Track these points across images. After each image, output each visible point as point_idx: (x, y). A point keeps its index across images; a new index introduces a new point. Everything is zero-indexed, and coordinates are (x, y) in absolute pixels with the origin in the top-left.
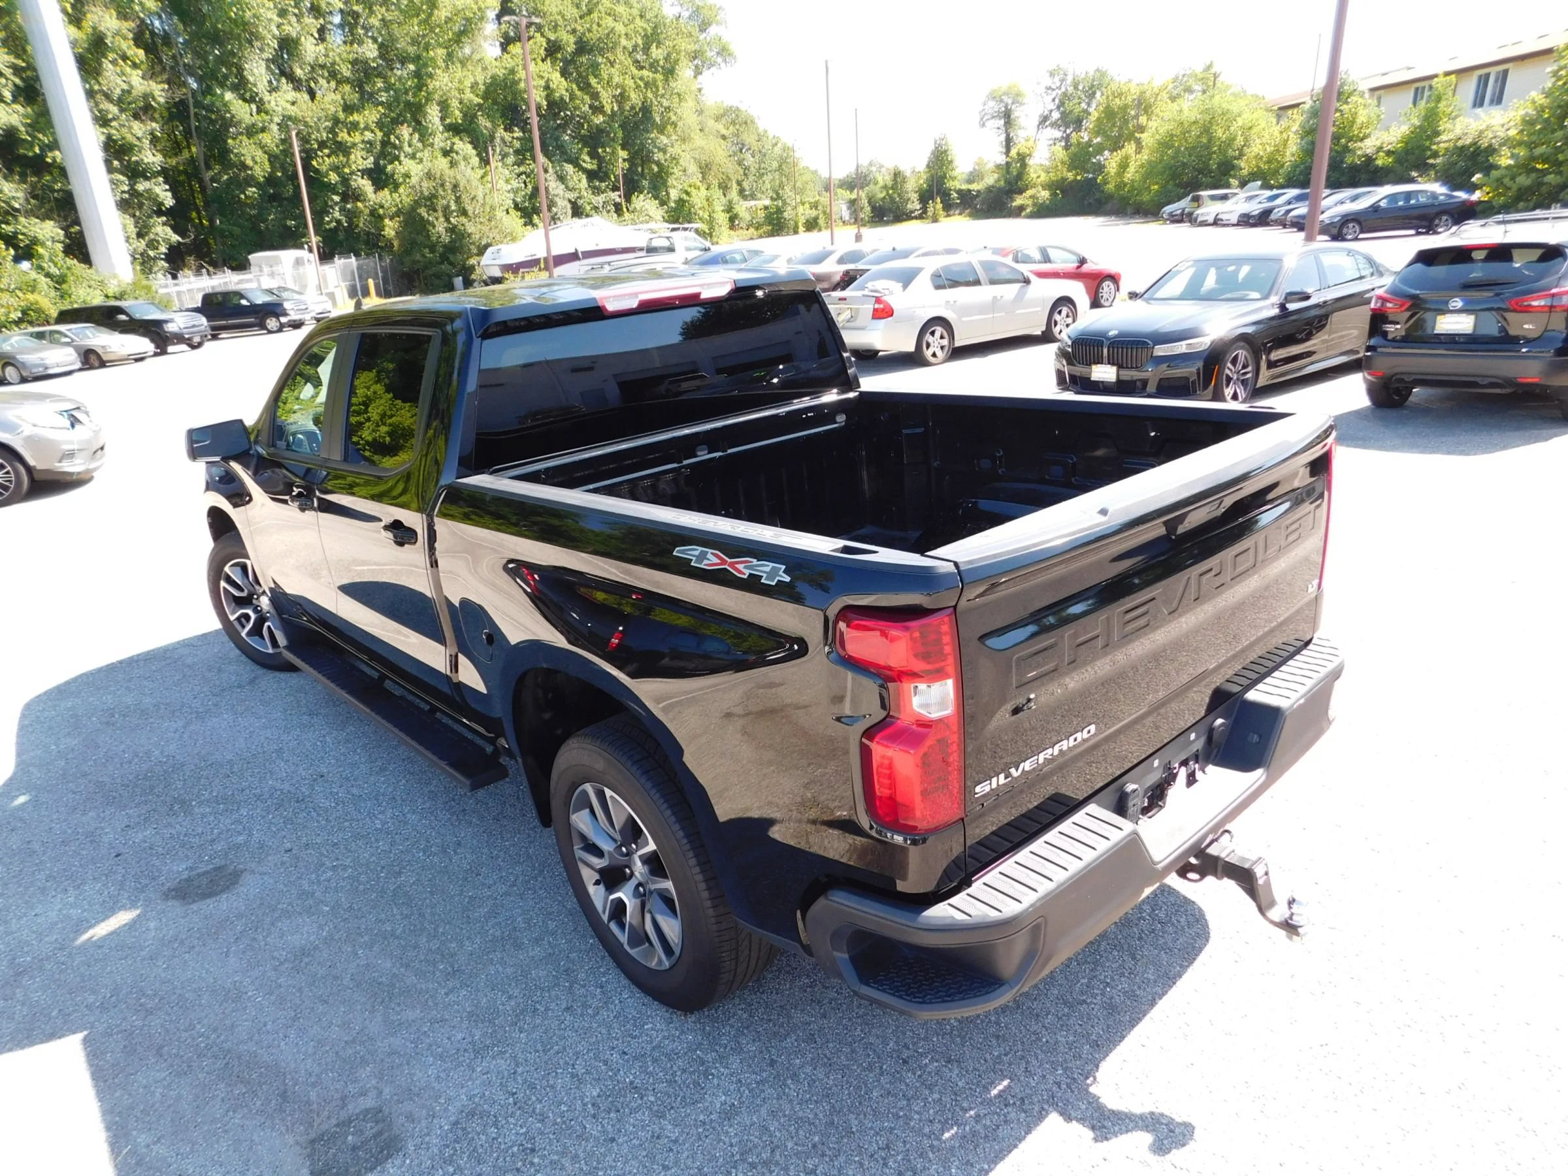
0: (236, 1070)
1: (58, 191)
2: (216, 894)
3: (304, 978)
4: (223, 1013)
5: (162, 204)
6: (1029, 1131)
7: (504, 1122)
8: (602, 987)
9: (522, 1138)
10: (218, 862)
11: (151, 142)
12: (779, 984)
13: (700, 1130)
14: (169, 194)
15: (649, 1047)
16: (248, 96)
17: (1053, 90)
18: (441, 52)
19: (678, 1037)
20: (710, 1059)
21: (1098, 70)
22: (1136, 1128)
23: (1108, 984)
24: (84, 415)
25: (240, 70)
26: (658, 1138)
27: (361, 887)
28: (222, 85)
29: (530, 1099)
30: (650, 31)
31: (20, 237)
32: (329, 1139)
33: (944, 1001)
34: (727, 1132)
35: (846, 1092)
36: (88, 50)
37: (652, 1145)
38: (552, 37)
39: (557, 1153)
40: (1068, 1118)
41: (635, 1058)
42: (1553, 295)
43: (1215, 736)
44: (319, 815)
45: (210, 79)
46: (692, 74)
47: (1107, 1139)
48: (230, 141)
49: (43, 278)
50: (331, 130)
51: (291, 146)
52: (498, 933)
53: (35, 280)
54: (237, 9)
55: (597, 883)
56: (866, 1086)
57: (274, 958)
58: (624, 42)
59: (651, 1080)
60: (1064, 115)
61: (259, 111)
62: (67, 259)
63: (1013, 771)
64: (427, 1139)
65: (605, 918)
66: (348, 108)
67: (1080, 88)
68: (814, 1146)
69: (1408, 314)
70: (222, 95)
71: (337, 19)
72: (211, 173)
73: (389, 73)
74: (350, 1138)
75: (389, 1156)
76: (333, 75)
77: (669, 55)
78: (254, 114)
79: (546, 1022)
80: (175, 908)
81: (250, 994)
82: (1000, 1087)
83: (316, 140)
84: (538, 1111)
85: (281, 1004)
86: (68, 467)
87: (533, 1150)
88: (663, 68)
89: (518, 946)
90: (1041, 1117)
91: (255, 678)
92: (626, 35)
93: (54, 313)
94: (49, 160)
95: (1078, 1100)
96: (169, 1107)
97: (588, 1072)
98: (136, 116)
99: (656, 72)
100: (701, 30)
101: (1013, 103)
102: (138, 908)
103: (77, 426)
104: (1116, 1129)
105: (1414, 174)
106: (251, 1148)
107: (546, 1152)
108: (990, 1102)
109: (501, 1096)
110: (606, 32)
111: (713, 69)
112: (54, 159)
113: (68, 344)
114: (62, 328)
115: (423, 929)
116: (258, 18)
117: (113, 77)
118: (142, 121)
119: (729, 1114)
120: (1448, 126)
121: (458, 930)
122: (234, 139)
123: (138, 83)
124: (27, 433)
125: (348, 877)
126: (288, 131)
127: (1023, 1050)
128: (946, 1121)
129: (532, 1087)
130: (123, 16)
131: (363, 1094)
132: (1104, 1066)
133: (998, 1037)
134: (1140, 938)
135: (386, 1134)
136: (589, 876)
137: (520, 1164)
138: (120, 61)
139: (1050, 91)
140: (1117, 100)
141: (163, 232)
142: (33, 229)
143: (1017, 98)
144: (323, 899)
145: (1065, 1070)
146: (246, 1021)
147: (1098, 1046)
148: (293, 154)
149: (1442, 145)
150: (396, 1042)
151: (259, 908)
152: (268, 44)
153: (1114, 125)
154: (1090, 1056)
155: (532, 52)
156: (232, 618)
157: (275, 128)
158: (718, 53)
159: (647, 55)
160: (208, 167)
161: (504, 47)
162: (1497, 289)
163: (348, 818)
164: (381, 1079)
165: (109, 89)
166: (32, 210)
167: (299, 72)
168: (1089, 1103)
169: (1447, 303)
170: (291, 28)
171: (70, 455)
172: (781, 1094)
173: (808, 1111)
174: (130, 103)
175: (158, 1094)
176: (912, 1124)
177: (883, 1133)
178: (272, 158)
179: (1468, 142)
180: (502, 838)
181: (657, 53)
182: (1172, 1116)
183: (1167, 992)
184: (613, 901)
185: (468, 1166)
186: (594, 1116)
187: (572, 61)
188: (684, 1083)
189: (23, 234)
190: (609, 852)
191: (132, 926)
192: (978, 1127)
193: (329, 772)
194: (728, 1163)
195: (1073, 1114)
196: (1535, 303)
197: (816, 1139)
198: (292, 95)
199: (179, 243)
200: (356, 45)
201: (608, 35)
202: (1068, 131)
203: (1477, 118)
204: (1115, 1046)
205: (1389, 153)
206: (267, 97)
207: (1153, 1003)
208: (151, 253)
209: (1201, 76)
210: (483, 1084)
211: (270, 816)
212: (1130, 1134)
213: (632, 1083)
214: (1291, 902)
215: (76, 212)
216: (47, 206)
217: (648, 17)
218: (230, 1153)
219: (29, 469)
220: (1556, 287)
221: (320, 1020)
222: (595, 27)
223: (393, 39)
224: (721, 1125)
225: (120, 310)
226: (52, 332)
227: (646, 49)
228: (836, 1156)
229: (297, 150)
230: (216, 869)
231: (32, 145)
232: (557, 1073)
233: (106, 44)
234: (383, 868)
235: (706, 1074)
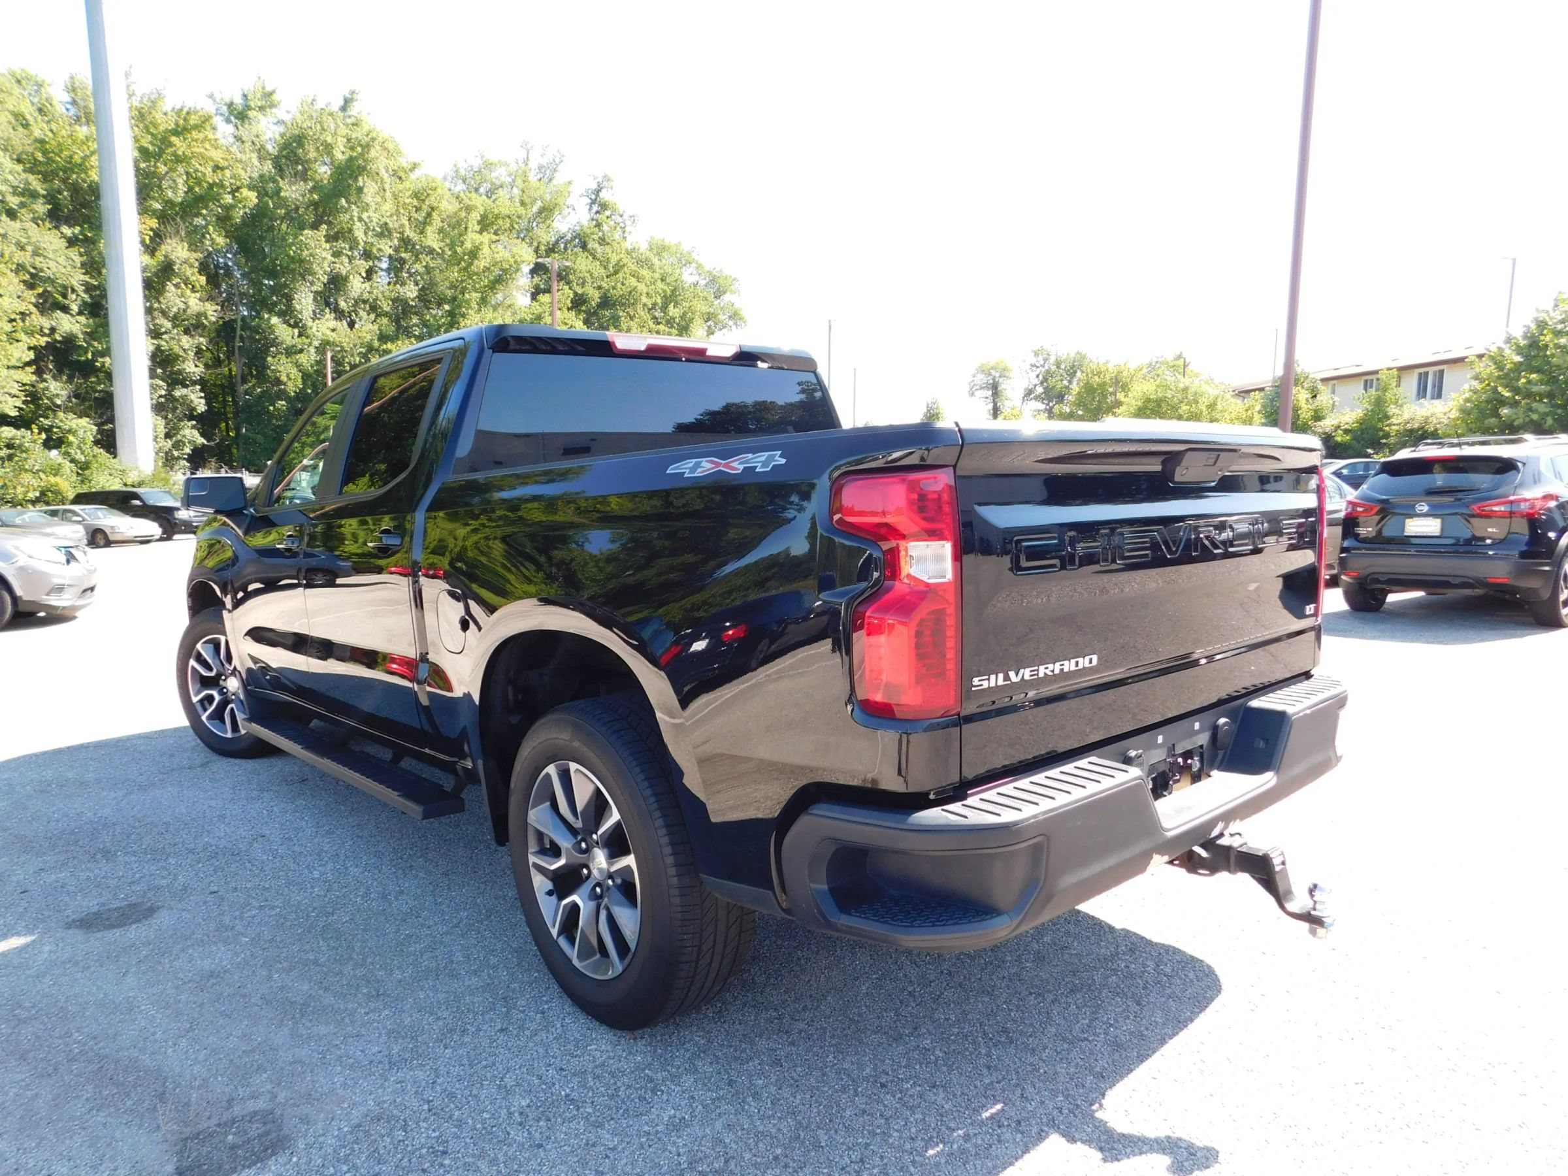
0: (110, 1072)
1: (100, 392)
2: (125, 925)
3: (207, 995)
4: (108, 1023)
5: (194, 409)
6: (1026, 1150)
7: (414, 1126)
8: (543, 1013)
9: (433, 1141)
10: (134, 899)
11: (196, 353)
12: (743, 1015)
13: (643, 1140)
14: (203, 401)
15: (591, 1065)
16: (292, 321)
17: (1038, 367)
18: (476, 296)
19: (625, 1058)
20: (660, 1078)
21: (1078, 353)
22: (1151, 1150)
23: (1111, 1025)
24: (82, 554)
25: (289, 299)
26: (594, 1145)
27: (289, 923)
28: (270, 311)
29: (448, 1106)
30: (669, 293)
31: (55, 430)
32: (205, 1138)
33: (934, 926)
34: (674, 1143)
35: (815, 1110)
36: (156, 275)
37: (586, 1152)
38: (580, 291)
39: (473, 1156)
40: (1072, 1140)
41: (574, 1074)
42: (1512, 502)
43: (1220, 735)
44: (253, 865)
45: (260, 304)
46: (705, 333)
47: (1118, 1160)
48: (269, 359)
49: (68, 463)
50: (365, 356)
51: (325, 367)
52: (434, 965)
53: (59, 465)
54: (297, 248)
55: (550, 893)
56: (838, 1105)
57: (177, 978)
58: (644, 299)
59: (590, 1094)
60: (1047, 390)
61: (300, 335)
62: (95, 448)
63: (1012, 674)
64: (321, 1139)
65: (554, 932)
66: (383, 338)
67: (1063, 367)
68: (776, 1158)
69: (1377, 518)
70: (269, 319)
71: (385, 265)
72: (246, 387)
73: (425, 312)
74: (230, 1137)
75: (274, 1154)
76: (374, 308)
77: (684, 314)
78: (296, 337)
79: (476, 1041)
80: (78, 935)
81: (143, 1008)
82: (993, 1111)
83: (349, 363)
84: (455, 1117)
85: (176, 1016)
86: (54, 601)
87: (444, 1153)
88: (678, 324)
89: (454, 976)
90: (1041, 1137)
91: (208, 762)
92: (647, 294)
93: (71, 495)
94: (98, 364)
95: (1083, 1123)
96: (21, 1105)
97: (518, 1085)
98: (186, 331)
99: (672, 327)
100: (716, 297)
101: (1000, 377)
102: (34, 934)
103: (73, 563)
104: (1128, 1151)
105: (1370, 451)
106: (109, 1145)
107: (460, 1155)
108: (982, 1123)
109: (415, 1103)
110: (629, 290)
111: (725, 331)
112: (103, 364)
113: (79, 522)
114: (76, 508)
115: (350, 958)
116: (313, 256)
117: (173, 297)
118: (192, 336)
119: (677, 1126)
120: (1397, 411)
121: (388, 961)
122: (274, 357)
123: (195, 303)
124: (20, 564)
125: (276, 915)
126: (324, 353)
127: (1018, 1079)
128: (931, 1138)
129: (452, 1096)
130: (193, 247)
131: (254, 1097)
132: (1110, 1094)
133: (989, 1068)
134: (1145, 988)
135: (274, 1135)
136: (540, 884)
137: (427, 1165)
138: (183, 285)
139: (1034, 368)
140: (1096, 378)
141: (191, 435)
142: (68, 423)
143: (1004, 372)
144: (243, 931)
145: (1067, 1097)
146: (133, 1030)
147: (1103, 1077)
148: (325, 376)
149: (1394, 427)
150: (303, 1053)
151: (171, 937)
152: (319, 279)
153: (1093, 399)
154: (1094, 1086)
155: (559, 302)
156: (195, 699)
157: (312, 350)
158: (730, 317)
159: (665, 313)
160: (244, 381)
161: (534, 297)
162: (1460, 495)
163: (285, 868)
164: (279, 1085)
165: (167, 307)
166: (71, 407)
167: (343, 304)
168: (1095, 1126)
169: (1413, 506)
170: (342, 267)
171: (60, 589)
172: (740, 1110)
173: (771, 1126)
174: (183, 320)
175: (11, 1094)
176: (891, 1141)
177: (857, 1148)
178: (306, 376)
179: (1416, 426)
180: (449, 889)
181: (673, 311)
182: (1192, 1141)
183: (1177, 1033)
184: (565, 906)
185: (365, 1165)
186: (520, 1124)
187: (595, 313)
188: (629, 1097)
189: (59, 427)
190: (567, 849)
191: (23, 949)
192: (968, 1145)
193: (271, 834)
194: (673, 1170)
195: (1077, 1136)
196: (1496, 509)
197: (779, 1151)
198: (333, 324)
199: (203, 445)
200: (398, 286)
201: (631, 292)
202: (1051, 404)
203: (1422, 406)
204: (1122, 1077)
205: (1346, 431)
206: (310, 323)
207: (1163, 1042)
208: (176, 453)
209: (1172, 364)
210: (395, 1092)
211: (200, 865)
212: (1144, 1156)
213: (567, 1096)
214: (1312, 890)
215: (113, 410)
216: (87, 404)
217: (668, 281)
218: (83, 1149)
219: (15, 599)
220: (1514, 495)
221: (218, 1032)
222: (619, 285)
223: (432, 284)
224: (668, 1135)
225: (135, 496)
226: (65, 511)
227: (664, 308)
228: (801, 1168)
229: (329, 370)
230: (129, 905)
231: (86, 351)
232: (482, 1085)
233: (173, 270)
234: (315, 909)
235: (654, 1091)
